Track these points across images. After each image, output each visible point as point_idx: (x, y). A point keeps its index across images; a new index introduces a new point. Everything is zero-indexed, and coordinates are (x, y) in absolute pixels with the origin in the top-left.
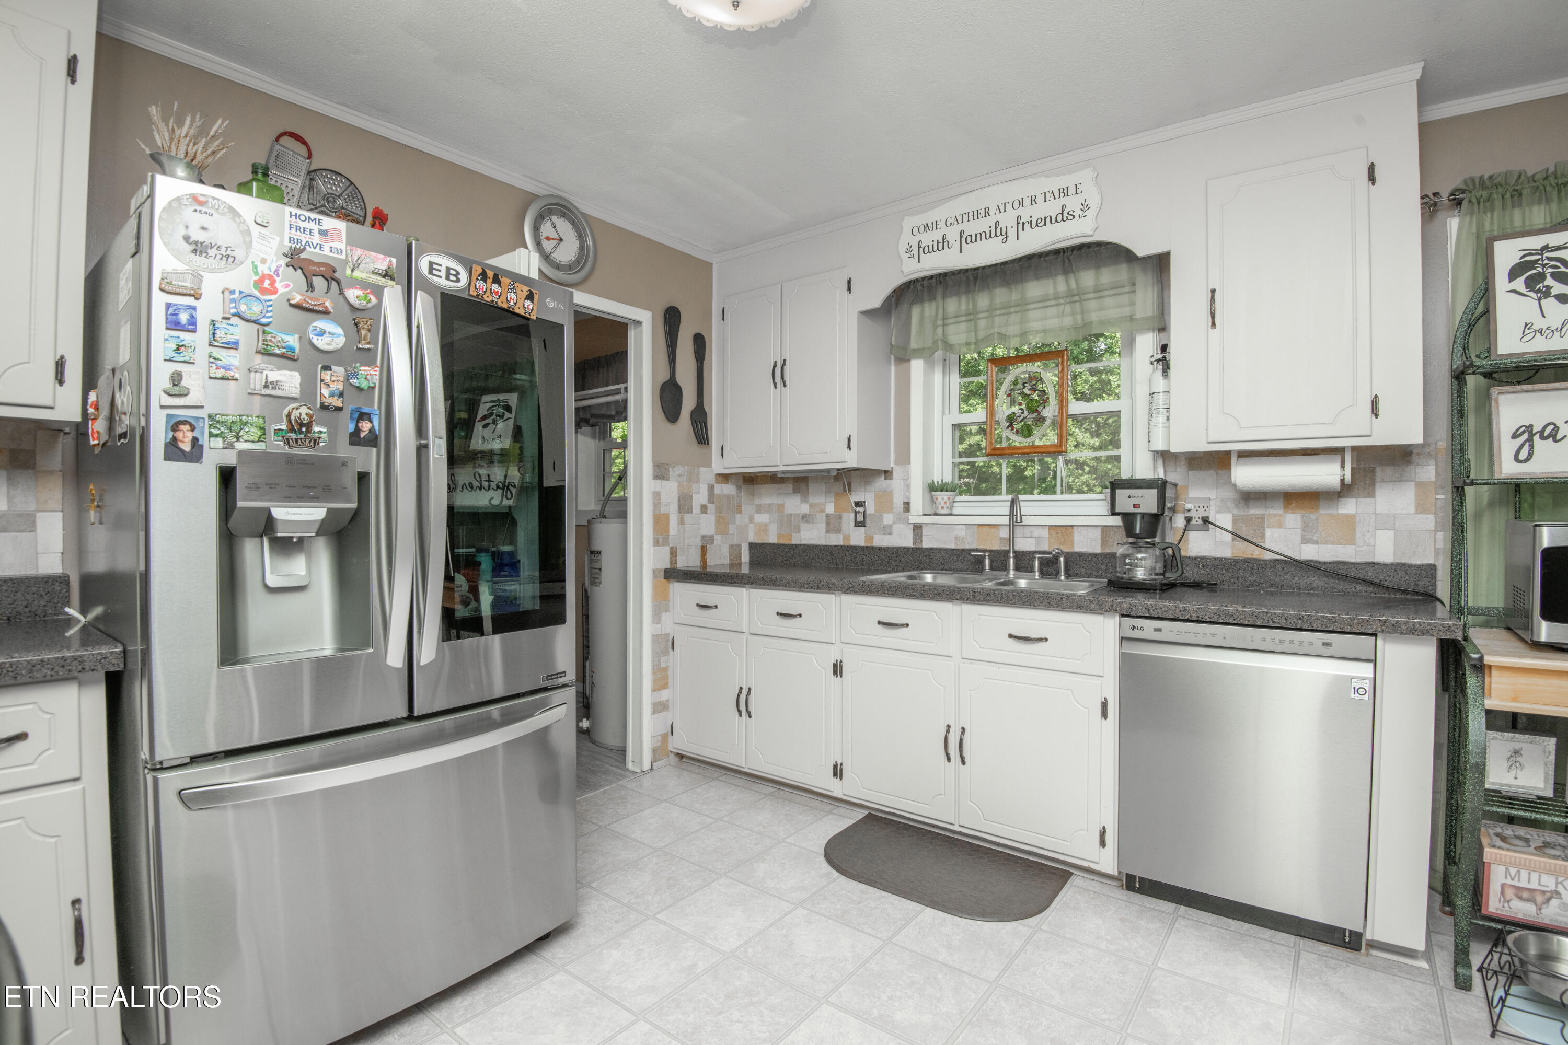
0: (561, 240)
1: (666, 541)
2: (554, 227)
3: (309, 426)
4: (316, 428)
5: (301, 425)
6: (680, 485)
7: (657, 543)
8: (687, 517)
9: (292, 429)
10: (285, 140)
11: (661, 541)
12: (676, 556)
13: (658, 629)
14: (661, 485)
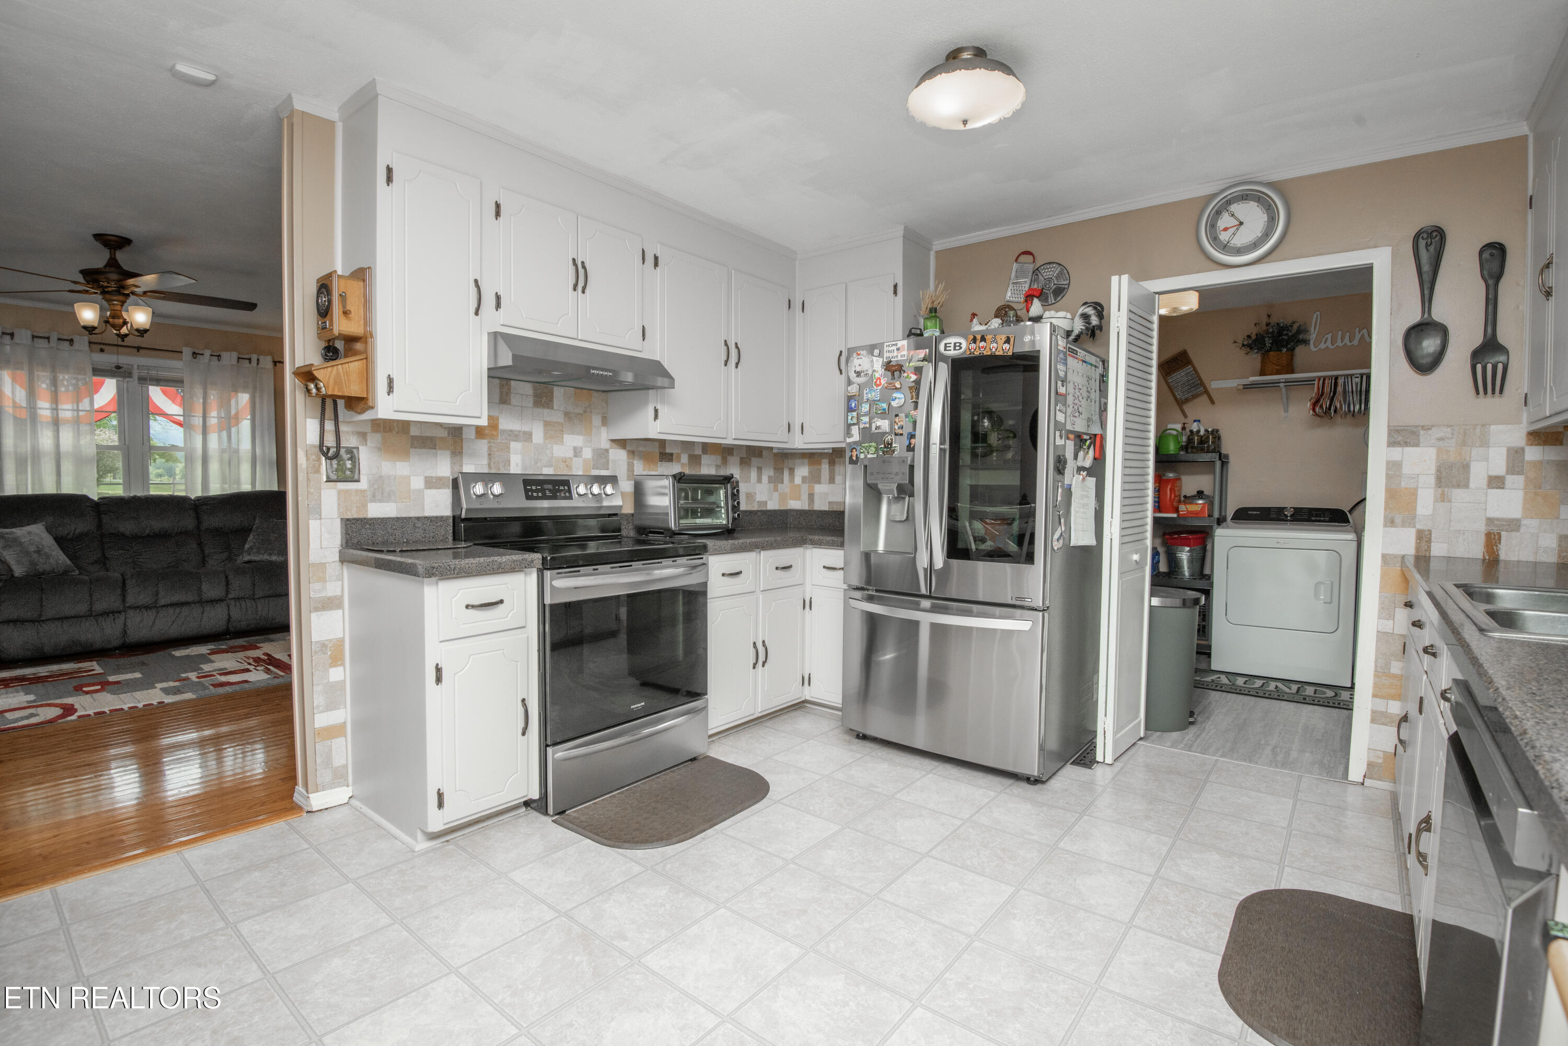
0: (1241, 223)
1: (1410, 520)
2: (1233, 215)
3: (891, 444)
4: (894, 445)
5: (888, 444)
6: (1440, 451)
7: (1390, 522)
8: (1458, 494)
9: (885, 447)
10: (1024, 258)
11: (1398, 520)
12: (1429, 541)
13: (1388, 626)
14: (1396, 453)
